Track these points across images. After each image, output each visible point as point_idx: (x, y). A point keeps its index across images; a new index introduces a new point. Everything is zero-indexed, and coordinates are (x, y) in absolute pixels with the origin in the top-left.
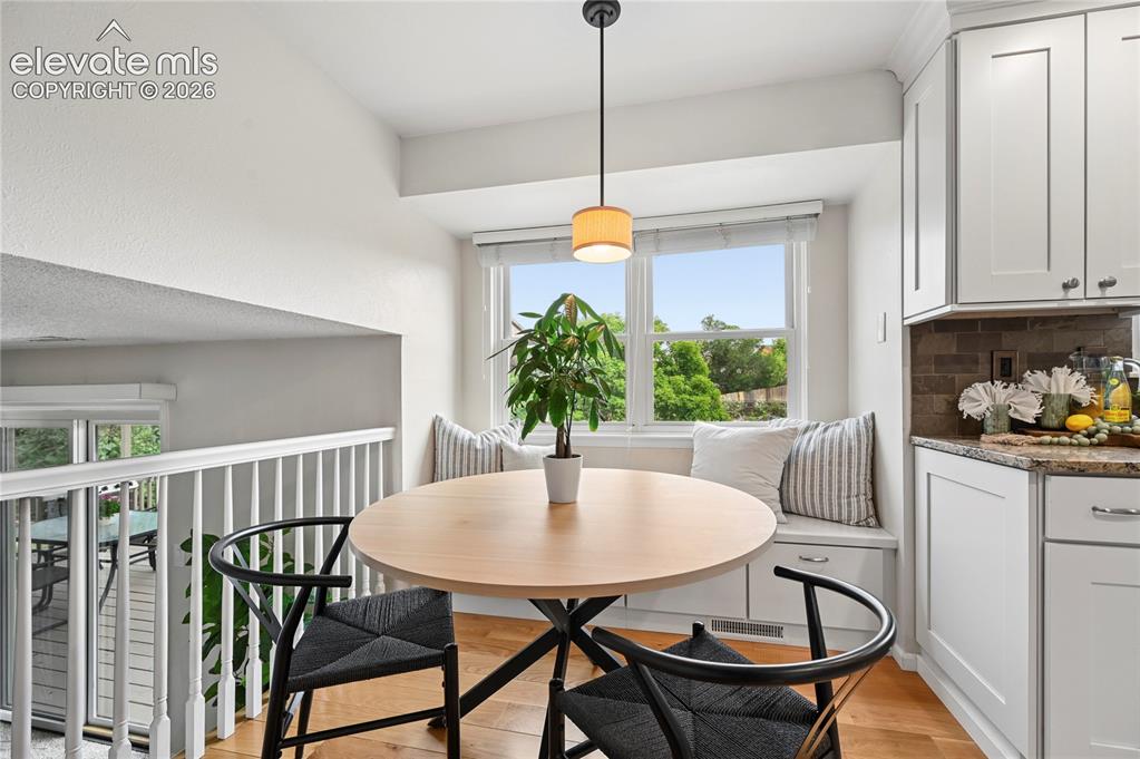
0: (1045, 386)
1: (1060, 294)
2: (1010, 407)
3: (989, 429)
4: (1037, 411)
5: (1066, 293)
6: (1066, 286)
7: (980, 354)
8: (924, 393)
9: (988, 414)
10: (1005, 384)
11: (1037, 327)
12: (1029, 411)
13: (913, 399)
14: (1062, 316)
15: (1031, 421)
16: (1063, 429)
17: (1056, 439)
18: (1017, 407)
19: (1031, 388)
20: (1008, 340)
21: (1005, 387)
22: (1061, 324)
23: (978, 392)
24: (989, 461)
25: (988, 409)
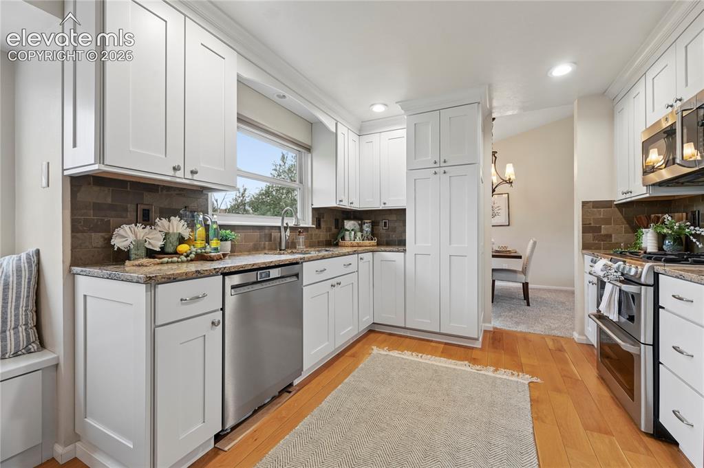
0: (167, 228)
1: (171, 173)
2: (146, 241)
3: (133, 256)
4: (161, 243)
5: (175, 173)
6: (175, 169)
7: (129, 205)
8: (83, 232)
9: (132, 246)
10: (143, 226)
11: (165, 192)
12: (157, 244)
13: (73, 237)
14: (178, 188)
15: (158, 249)
16: (176, 253)
17: (170, 260)
18: (150, 241)
19: (159, 229)
20: (148, 198)
21: (143, 228)
22: (177, 192)
23: (125, 231)
24: (122, 280)
25: (131, 243)
